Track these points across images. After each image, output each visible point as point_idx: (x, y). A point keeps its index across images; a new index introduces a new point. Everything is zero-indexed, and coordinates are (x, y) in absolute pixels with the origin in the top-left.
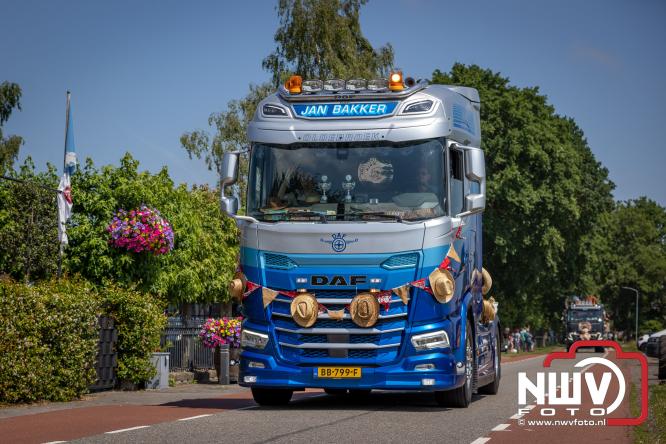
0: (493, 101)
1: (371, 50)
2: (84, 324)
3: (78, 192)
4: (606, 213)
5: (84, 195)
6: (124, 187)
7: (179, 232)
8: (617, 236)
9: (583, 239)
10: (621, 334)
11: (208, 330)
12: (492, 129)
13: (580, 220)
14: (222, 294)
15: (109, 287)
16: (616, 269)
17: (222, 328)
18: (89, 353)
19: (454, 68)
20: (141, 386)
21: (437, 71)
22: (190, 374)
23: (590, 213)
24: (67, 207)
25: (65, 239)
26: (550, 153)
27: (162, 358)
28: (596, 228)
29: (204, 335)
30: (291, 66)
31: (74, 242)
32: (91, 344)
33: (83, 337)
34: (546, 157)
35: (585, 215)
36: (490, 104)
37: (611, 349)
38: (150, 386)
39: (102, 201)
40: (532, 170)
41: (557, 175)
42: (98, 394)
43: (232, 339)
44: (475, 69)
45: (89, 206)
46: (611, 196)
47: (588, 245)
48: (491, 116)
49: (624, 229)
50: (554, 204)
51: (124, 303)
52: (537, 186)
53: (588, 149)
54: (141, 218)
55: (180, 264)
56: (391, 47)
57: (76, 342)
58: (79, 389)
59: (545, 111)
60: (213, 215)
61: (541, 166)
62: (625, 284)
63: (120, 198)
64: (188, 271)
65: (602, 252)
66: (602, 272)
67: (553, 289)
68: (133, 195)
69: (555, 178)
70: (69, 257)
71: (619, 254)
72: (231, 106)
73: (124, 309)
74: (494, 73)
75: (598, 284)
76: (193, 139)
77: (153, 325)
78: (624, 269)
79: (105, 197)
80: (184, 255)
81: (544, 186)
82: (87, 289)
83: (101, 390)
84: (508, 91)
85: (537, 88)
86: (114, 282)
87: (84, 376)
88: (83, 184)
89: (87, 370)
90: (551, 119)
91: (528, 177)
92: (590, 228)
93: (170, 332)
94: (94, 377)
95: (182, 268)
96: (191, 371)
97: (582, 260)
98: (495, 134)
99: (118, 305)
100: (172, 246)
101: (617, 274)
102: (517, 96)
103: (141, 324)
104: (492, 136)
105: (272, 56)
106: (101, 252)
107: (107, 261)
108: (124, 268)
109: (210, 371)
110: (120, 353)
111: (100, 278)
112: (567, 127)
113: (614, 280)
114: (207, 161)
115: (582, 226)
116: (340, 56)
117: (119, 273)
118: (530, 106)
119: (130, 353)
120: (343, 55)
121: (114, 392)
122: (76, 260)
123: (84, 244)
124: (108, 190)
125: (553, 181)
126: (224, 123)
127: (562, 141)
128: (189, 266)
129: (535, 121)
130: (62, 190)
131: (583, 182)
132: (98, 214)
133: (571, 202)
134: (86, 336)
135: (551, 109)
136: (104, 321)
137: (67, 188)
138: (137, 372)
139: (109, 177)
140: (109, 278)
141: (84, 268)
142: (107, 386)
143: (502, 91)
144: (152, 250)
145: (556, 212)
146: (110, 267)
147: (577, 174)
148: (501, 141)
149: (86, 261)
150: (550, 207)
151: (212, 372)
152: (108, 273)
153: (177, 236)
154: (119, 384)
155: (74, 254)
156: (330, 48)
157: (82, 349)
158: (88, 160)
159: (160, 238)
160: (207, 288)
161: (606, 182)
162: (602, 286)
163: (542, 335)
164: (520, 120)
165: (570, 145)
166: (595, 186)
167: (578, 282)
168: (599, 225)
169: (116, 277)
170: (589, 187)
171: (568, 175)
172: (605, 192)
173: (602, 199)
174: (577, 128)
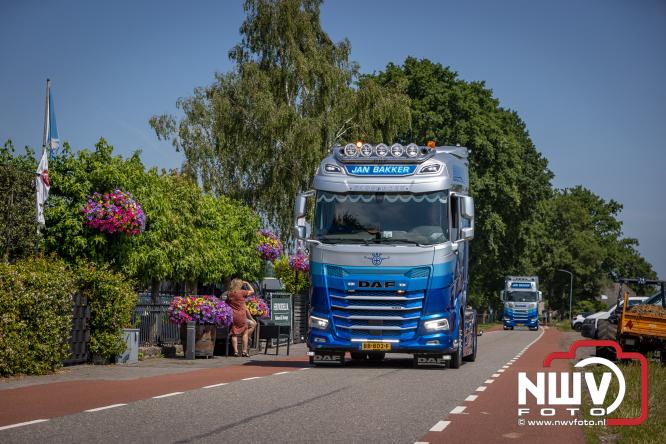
0: (442, 93)
1: (330, 43)
2: (59, 302)
3: (55, 174)
4: (545, 200)
5: (60, 178)
6: (98, 170)
7: (150, 214)
8: (554, 221)
9: (522, 224)
10: (555, 312)
11: (175, 307)
12: (441, 120)
13: (521, 206)
14: (189, 274)
15: (83, 266)
16: (552, 252)
17: (189, 306)
18: (64, 329)
19: (407, 62)
20: (112, 360)
21: (392, 64)
22: (157, 348)
23: (530, 200)
24: (45, 189)
25: (41, 219)
26: (495, 143)
27: (133, 334)
28: (535, 215)
29: (171, 312)
30: (256, 58)
31: (50, 222)
32: (66, 320)
33: (58, 314)
34: (490, 147)
35: (525, 201)
36: (439, 96)
37: (547, 327)
38: (120, 360)
39: (78, 184)
40: (477, 159)
41: (500, 164)
42: (71, 367)
43: (199, 317)
44: (426, 62)
45: (64, 188)
46: (550, 184)
47: (527, 229)
48: (440, 108)
49: (561, 215)
50: (496, 191)
51: (97, 281)
52: (481, 174)
53: (530, 141)
54: (114, 200)
55: (151, 244)
56: (348, 42)
57: (52, 319)
58: (54, 363)
59: (490, 104)
60: (181, 198)
61: (485, 156)
62: (560, 267)
63: (95, 182)
64: (157, 251)
65: (540, 236)
66: (539, 255)
67: (494, 270)
68: (107, 179)
69: (498, 167)
70: (45, 237)
71: (555, 238)
72: (196, 92)
73: (97, 287)
74: (444, 67)
75: (535, 265)
76: (161, 122)
77: (124, 303)
78: (560, 253)
79: (81, 180)
80: (154, 236)
81: (488, 174)
82: (63, 268)
83: (74, 364)
84: (456, 84)
85: (483, 83)
86: (89, 261)
87: (59, 351)
88: (59, 167)
89: (61, 345)
90: (496, 112)
91: (474, 165)
92: (530, 214)
93: (139, 309)
94: (68, 352)
95: (152, 248)
96: (159, 345)
97: (521, 244)
98: (444, 124)
99: (92, 283)
100: (143, 228)
101: (553, 257)
102: (465, 89)
103: (113, 301)
104: (440, 126)
105: (238, 47)
106: (76, 232)
107: (82, 241)
108: (97, 247)
109: (177, 346)
110: (93, 329)
111: (74, 258)
112: (511, 119)
113: (550, 263)
114: (174, 144)
115: (522, 212)
116: (302, 49)
117: (93, 253)
118: (476, 99)
119: (102, 328)
120: (305, 48)
121: (86, 366)
122: (52, 239)
123: (60, 225)
124: (83, 173)
125: (497, 169)
126: (191, 108)
127: (506, 133)
128: (159, 246)
129: (481, 114)
130: (40, 173)
131: (524, 171)
132: (74, 197)
133: (513, 190)
134: (61, 313)
135: (496, 102)
136: (78, 298)
137: (45, 172)
138: (108, 347)
139: (84, 161)
140: (82, 257)
141: (60, 247)
142: (80, 359)
143: (452, 84)
144: (125, 231)
145: (498, 199)
146: (84, 246)
147: (519, 163)
148: (449, 131)
149: (61, 241)
150: (493, 193)
151: (179, 347)
152: (83, 253)
153: (148, 218)
154: (91, 358)
155: (50, 234)
156: (293, 41)
157: (57, 325)
158: (66, 144)
159: (133, 220)
160: (175, 268)
161: (546, 172)
162: (539, 268)
163: (482, 312)
164: (467, 112)
165: (513, 136)
166: (535, 175)
167: (517, 264)
168: (538, 211)
169: (89, 256)
170: (529, 176)
171: (510, 164)
172: (544, 181)
173: (541, 188)
174: (519, 120)
